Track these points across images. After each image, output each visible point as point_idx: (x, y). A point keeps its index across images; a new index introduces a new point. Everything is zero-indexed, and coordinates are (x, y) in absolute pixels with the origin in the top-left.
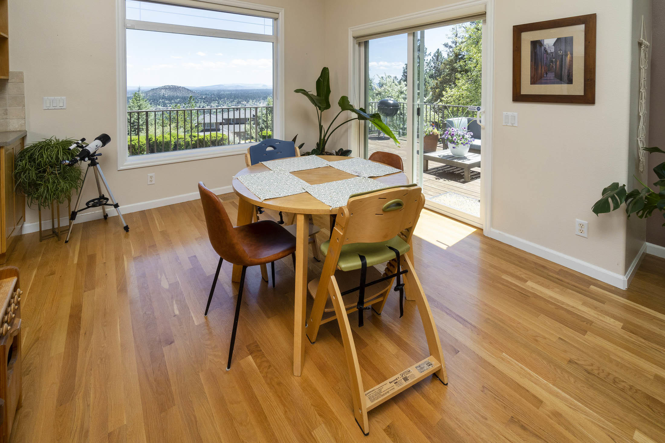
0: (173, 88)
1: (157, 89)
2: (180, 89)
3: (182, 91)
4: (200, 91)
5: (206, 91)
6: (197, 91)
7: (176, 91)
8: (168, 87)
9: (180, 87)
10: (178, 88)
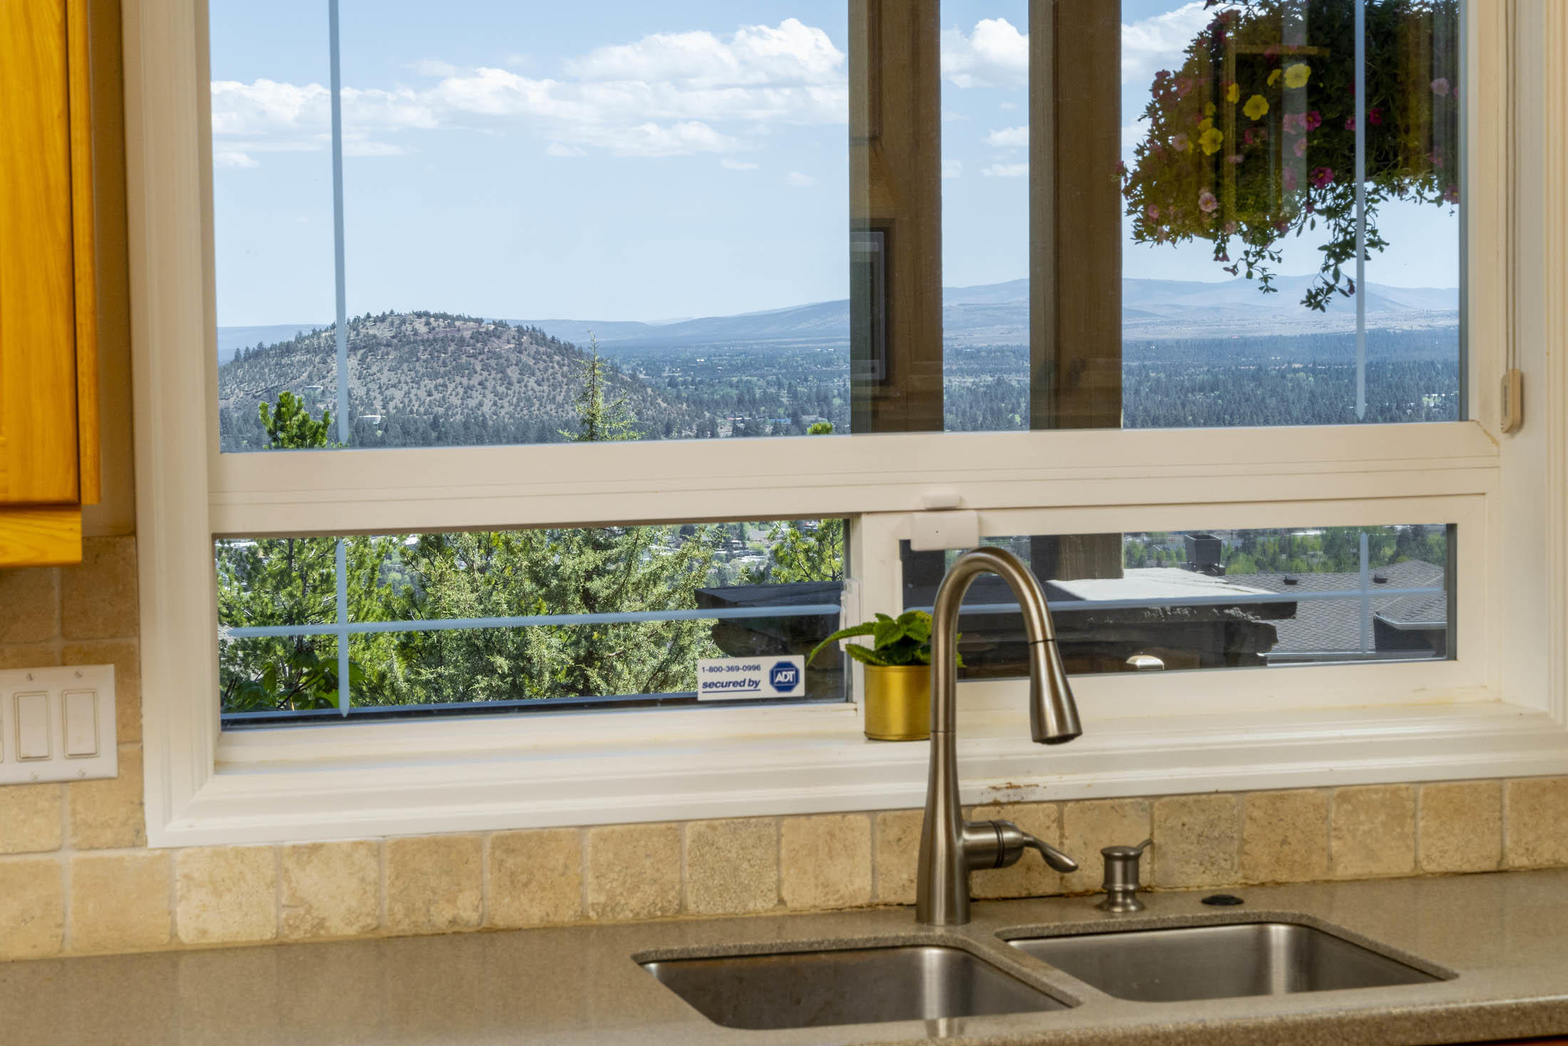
0: (435, 343)
1: (287, 349)
2: (495, 344)
3: (513, 373)
4: (687, 366)
5: (743, 368)
6: (654, 368)
7: (459, 369)
8: (384, 332)
9: (501, 325)
10: (476, 336)
